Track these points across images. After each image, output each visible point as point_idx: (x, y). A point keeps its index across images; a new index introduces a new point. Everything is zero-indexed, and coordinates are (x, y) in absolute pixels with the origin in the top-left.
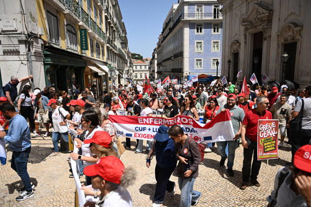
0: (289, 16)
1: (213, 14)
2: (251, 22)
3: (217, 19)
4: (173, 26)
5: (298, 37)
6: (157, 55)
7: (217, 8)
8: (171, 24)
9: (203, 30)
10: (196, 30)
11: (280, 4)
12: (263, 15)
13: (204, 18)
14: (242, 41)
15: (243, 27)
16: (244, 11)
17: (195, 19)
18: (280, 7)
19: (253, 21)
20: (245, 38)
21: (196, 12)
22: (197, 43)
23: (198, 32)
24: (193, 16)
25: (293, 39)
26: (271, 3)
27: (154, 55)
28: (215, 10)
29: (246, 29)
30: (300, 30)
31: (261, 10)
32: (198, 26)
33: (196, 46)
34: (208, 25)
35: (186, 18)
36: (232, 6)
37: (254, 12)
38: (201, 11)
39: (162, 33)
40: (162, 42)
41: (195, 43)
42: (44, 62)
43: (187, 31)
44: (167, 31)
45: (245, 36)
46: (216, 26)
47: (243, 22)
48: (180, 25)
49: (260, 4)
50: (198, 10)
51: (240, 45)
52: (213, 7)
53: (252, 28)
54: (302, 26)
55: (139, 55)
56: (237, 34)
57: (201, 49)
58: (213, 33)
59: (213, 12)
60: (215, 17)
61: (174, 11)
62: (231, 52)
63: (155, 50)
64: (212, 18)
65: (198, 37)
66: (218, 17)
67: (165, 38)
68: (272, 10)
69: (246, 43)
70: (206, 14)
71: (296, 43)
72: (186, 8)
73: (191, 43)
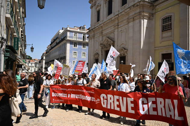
0: (122, 44)
1: (82, 39)
2: (104, 45)
3: (84, 41)
4: (59, 42)
5: (126, 54)
6: (45, 57)
7: (85, 36)
8: (58, 41)
9: (77, 46)
10: (73, 45)
11: (118, 39)
12: (110, 43)
13: (78, 40)
14: (100, 53)
15: (101, 47)
16: (101, 39)
17: (73, 39)
18: (118, 40)
19: (106, 45)
20: (102, 52)
21: (74, 36)
22: (74, 52)
23: (74, 46)
24: (72, 38)
25: (124, 55)
26: (113, 38)
27: (43, 57)
28: (83, 36)
29: (102, 48)
30: (127, 51)
31: (109, 40)
32: (75, 43)
33: (73, 54)
34: (80, 43)
35: (68, 38)
36: (95, 36)
37: (106, 41)
38: (76, 36)
39: (51, 45)
40: (50, 50)
41: (73, 53)
42: (4, 55)
43: (68, 45)
44: (54, 44)
45: (102, 51)
46: (84, 44)
47: (101, 45)
48: (64, 42)
49: (108, 37)
50: (75, 35)
51: (99, 56)
52: (82, 35)
53: (105, 48)
54: (127, 50)
55: (29, 56)
56: (97, 50)
57: (76, 56)
58: (82, 48)
59: (83, 37)
60: (83, 40)
61: (60, 34)
62: (94, 58)
63: (43, 54)
64: (82, 40)
65: (74, 50)
66: (85, 40)
67: (52, 48)
68: (114, 41)
69: (102, 55)
70: (79, 38)
71: (125, 56)
72: (68, 33)
73: (71, 52)
